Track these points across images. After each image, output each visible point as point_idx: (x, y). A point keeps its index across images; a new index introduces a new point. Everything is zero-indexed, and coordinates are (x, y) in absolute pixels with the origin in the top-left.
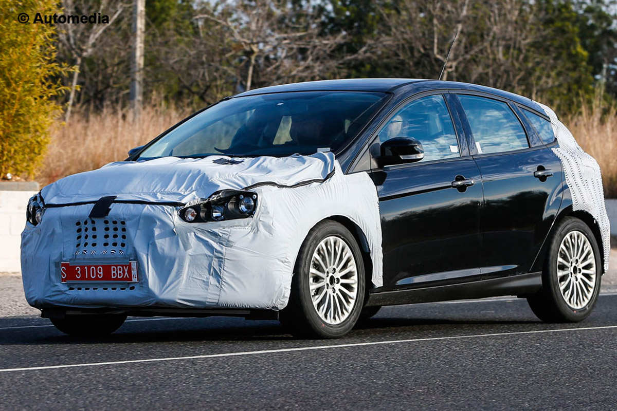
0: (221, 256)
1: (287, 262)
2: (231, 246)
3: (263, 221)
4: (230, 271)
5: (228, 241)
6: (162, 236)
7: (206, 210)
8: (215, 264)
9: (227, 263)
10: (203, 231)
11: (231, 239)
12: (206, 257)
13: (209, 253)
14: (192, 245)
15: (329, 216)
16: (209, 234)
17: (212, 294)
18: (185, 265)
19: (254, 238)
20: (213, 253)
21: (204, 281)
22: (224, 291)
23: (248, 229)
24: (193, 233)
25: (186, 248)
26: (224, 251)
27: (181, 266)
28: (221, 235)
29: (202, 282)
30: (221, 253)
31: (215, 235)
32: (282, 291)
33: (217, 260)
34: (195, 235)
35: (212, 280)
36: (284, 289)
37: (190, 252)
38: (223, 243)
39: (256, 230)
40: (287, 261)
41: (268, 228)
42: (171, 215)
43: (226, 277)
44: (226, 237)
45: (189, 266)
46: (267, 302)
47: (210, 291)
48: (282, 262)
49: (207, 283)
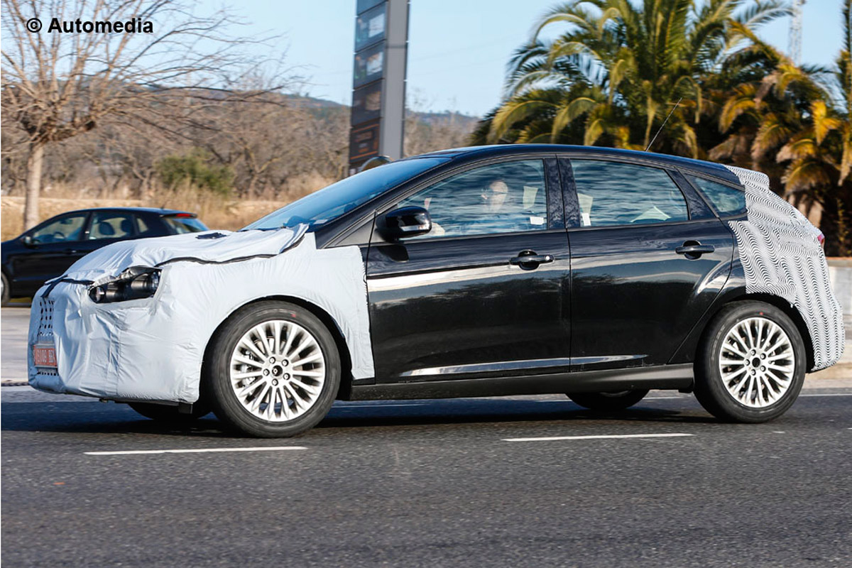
0: (116, 340)
1: (191, 348)
2: (126, 330)
3: (163, 302)
4: (127, 358)
5: (124, 324)
6: (71, 318)
7: (116, 289)
8: (112, 348)
9: (123, 349)
10: (104, 313)
11: (126, 322)
12: (104, 341)
13: (107, 337)
14: (93, 329)
15: (265, 296)
16: (109, 316)
17: (109, 382)
18: (86, 349)
19: (150, 321)
20: (109, 337)
21: (103, 368)
22: (121, 379)
23: (147, 309)
24: (94, 315)
25: (88, 332)
26: (119, 335)
27: (83, 351)
28: (118, 317)
29: (102, 369)
30: (116, 337)
31: (113, 316)
32: (183, 381)
33: (114, 344)
34: (97, 318)
35: (111, 367)
36: (186, 380)
37: (90, 335)
38: (119, 325)
39: (153, 311)
40: (190, 346)
41: (167, 309)
42: (80, 294)
43: (121, 362)
44: (122, 319)
45: (91, 351)
46: (168, 393)
47: (108, 379)
48: (185, 348)
49: (105, 370)
